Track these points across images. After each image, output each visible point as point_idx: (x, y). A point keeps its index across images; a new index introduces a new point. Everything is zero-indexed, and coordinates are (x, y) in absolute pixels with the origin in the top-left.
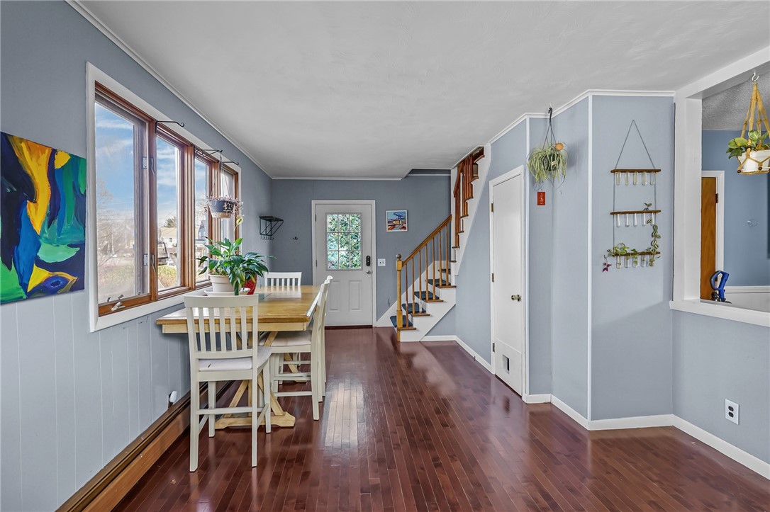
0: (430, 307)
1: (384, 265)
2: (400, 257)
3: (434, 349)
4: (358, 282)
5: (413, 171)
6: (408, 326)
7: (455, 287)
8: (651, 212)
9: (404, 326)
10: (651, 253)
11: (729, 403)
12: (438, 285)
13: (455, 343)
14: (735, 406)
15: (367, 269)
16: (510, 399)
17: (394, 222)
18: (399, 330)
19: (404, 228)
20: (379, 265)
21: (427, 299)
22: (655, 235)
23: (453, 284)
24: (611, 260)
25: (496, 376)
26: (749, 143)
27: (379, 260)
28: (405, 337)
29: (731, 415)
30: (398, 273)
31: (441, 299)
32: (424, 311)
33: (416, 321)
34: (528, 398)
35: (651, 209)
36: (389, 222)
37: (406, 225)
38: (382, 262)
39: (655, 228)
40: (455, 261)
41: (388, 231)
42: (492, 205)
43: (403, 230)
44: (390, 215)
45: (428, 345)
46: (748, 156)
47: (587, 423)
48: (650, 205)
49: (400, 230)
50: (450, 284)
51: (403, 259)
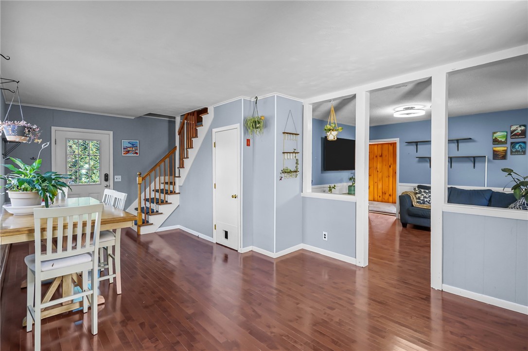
0: (161, 208)
1: (120, 180)
2: (140, 175)
3: (164, 236)
4: (97, 194)
5: (150, 114)
6: (145, 223)
7: (179, 193)
8: (296, 153)
9: (143, 223)
10: (296, 172)
11: (324, 233)
12: (167, 193)
13: (179, 231)
14: (326, 234)
15: (106, 183)
16: (228, 255)
17: (129, 149)
18: (139, 226)
19: (137, 153)
20: (116, 180)
21: (160, 203)
22: (297, 163)
23: (177, 191)
24: (283, 175)
25: (217, 243)
26: (332, 128)
27: (116, 177)
28: (144, 230)
29: (325, 237)
30: (139, 185)
31: (169, 202)
32: (157, 211)
33: (152, 219)
34: (242, 250)
35: (296, 151)
36: (124, 149)
37: (138, 151)
38: (119, 178)
39: (297, 160)
40: (179, 177)
41: (123, 155)
42: (215, 143)
43: (135, 155)
44: (125, 143)
45: (160, 234)
46: (331, 133)
47: (274, 255)
48: (295, 150)
49: (133, 155)
50: (175, 192)
51: (143, 175)
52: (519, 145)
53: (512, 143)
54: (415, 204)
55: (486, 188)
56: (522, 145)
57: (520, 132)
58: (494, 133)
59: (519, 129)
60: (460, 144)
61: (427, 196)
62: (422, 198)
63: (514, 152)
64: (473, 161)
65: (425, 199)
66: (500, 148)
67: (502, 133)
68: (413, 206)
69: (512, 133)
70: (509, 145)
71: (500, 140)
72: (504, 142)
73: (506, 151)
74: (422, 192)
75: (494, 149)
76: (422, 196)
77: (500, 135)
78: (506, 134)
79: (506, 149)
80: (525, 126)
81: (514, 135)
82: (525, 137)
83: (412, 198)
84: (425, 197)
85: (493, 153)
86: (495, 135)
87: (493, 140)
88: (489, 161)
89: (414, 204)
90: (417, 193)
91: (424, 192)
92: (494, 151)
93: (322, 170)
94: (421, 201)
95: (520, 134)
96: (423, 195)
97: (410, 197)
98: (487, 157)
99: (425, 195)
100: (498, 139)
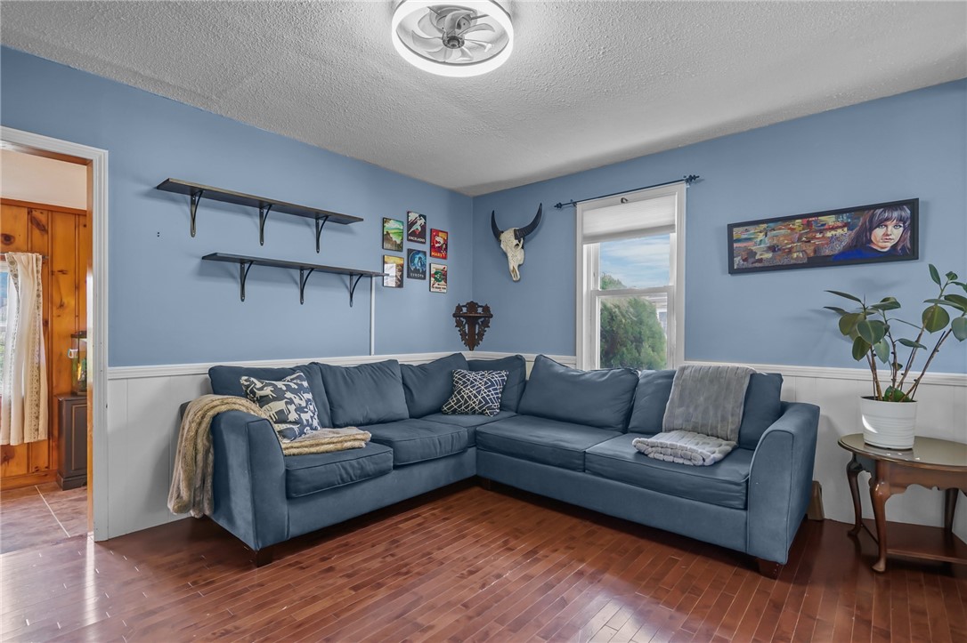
52: (419, 258)
53: (410, 251)
56: (422, 256)
57: (419, 229)
58: (386, 220)
59: (418, 222)
63: (412, 273)
64: (349, 285)
67: (397, 225)
69: (410, 225)
71: (394, 239)
72: (399, 245)
73: (402, 268)
76: (292, 408)
77: (393, 229)
78: (402, 228)
79: (401, 262)
80: (425, 217)
81: (412, 233)
82: (424, 243)
86: (386, 226)
88: (377, 288)
94: (296, 427)
95: (420, 235)
99: (297, 401)
100: (391, 235)
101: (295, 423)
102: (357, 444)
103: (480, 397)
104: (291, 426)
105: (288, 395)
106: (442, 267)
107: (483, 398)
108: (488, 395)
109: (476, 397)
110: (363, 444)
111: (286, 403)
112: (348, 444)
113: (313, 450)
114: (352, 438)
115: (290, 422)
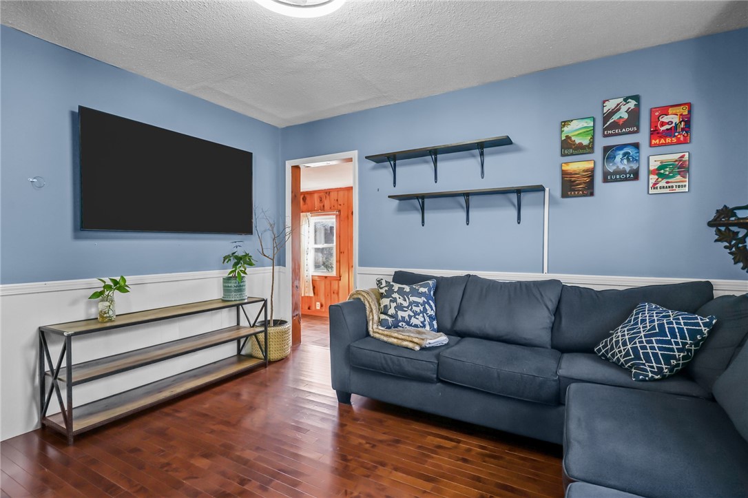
52: (625, 154)
53: (606, 149)
54: (373, 328)
55: (545, 276)
56: (631, 151)
57: (626, 116)
58: (565, 123)
59: (624, 108)
60: (487, 159)
61: (406, 304)
62: (391, 311)
63: (611, 174)
64: (516, 202)
65: (400, 314)
66: (578, 165)
67: (583, 124)
68: (368, 334)
69: (607, 117)
70: (598, 154)
71: (577, 141)
72: (588, 146)
73: (591, 173)
74: (393, 292)
75: (565, 168)
76: (393, 305)
77: (577, 130)
78: (592, 124)
79: (590, 165)
80: (636, 98)
81: (611, 125)
82: (637, 132)
83: (368, 312)
84: (400, 307)
85: (563, 178)
86: (565, 129)
87: (563, 142)
88: (553, 201)
89: (370, 329)
90: (382, 296)
91: (400, 291)
92: (564, 173)
93: (75, 230)
94: (390, 320)
95: (627, 123)
96: (394, 300)
97: (364, 305)
98: (547, 189)
99: (400, 301)
100: (573, 138)
101: (391, 316)
102: (411, 345)
103: (629, 346)
104: (388, 318)
105: (396, 295)
106: (676, 156)
107: (635, 349)
108: (644, 348)
109: (624, 344)
110: (417, 348)
111: (391, 301)
112: (405, 343)
113: (385, 339)
114: (410, 339)
115: (389, 315)
